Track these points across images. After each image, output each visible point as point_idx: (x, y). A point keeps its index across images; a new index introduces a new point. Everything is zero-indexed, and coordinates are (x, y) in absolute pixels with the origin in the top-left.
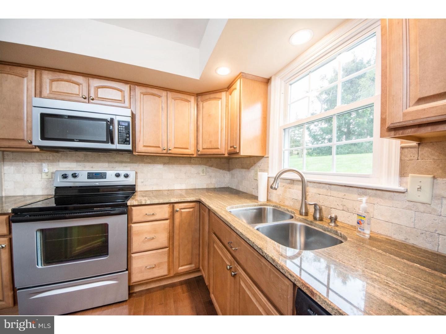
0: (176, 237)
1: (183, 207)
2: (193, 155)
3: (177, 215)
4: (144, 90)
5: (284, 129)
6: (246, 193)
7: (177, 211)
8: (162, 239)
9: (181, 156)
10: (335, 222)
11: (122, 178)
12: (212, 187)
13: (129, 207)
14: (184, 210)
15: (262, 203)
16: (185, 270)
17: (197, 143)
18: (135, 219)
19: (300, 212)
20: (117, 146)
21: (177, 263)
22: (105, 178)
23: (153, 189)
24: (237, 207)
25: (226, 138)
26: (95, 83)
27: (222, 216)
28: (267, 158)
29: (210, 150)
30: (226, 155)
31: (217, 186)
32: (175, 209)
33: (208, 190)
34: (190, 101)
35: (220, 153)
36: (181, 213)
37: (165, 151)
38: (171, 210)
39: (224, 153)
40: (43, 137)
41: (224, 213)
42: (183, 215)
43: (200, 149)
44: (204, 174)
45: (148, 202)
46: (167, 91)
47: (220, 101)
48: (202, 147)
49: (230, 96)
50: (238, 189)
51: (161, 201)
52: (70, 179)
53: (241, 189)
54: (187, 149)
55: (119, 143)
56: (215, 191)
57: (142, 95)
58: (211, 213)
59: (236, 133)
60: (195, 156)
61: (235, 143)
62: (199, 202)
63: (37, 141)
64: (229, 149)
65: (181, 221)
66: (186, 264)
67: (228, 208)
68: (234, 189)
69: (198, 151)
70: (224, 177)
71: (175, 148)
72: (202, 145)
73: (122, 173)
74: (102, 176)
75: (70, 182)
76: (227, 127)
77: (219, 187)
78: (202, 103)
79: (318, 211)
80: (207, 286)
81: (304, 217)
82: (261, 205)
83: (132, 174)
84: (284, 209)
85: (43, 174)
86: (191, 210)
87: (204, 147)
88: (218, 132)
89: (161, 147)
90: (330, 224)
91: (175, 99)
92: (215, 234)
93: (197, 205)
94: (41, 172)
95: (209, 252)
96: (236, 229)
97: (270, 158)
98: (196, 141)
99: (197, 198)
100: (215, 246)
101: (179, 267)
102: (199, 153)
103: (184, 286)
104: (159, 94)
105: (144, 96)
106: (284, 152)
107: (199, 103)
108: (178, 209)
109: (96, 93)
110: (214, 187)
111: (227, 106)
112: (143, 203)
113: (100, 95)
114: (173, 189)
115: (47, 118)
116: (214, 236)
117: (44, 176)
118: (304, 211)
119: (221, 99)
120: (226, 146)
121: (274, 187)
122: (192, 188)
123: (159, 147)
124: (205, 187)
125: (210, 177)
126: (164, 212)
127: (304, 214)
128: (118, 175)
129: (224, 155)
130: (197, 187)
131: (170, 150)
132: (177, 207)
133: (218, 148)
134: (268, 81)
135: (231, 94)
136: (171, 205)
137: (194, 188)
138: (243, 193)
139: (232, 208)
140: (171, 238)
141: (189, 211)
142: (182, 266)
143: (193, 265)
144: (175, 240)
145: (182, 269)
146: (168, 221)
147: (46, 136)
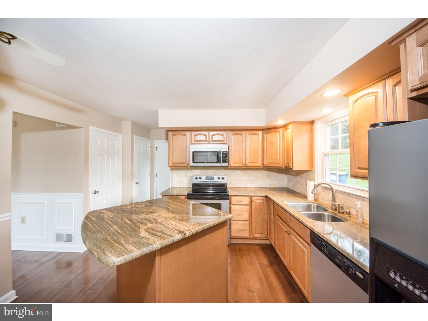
0: (253, 216)
1: (257, 199)
2: (260, 166)
3: (253, 203)
4: (233, 132)
5: (325, 155)
6: (300, 194)
7: (253, 201)
8: (246, 216)
9: (253, 167)
10: (349, 215)
11: (221, 180)
12: (273, 186)
13: (230, 196)
14: (258, 201)
15: (309, 201)
16: (259, 237)
17: (263, 159)
18: (232, 203)
19: (332, 208)
20: (222, 164)
21: (254, 232)
22: (213, 180)
23: (236, 187)
24: (292, 202)
25: (283, 157)
26: (212, 133)
27: (282, 205)
28: (314, 172)
29: (272, 164)
30: (284, 168)
31: (277, 186)
32: (252, 200)
33: (271, 189)
34: (258, 134)
35: (279, 166)
36: (256, 202)
37: (244, 165)
38: (250, 200)
39: (282, 166)
40: (193, 162)
41: (283, 204)
42: (257, 204)
43: (265, 163)
44: (268, 178)
45: (239, 195)
46: (245, 131)
47: (278, 134)
48: (267, 162)
49: (285, 132)
50: (294, 190)
51: (245, 195)
52: (199, 180)
53: (296, 190)
54: (257, 163)
55: (223, 163)
56: (276, 190)
57: (232, 136)
58: (275, 204)
59: (290, 156)
60: (262, 167)
61: (289, 162)
62: (267, 197)
63: (191, 164)
64: (286, 164)
65: (256, 207)
66: (259, 233)
67: (286, 202)
68: (291, 190)
69: (264, 164)
70: (282, 180)
71: (250, 163)
72: (267, 161)
73: (221, 177)
74: (212, 178)
75: (198, 181)
76: (284, 150)
77: (279, 187)
78: (266, 135)
79: (341, 208)
80: (273, 247)
81: (334, 211)
82: (308, 202)
83: (225, 177)
84: (324, 206)
85: (187, 177)
86: (261, 201)
87: (268, 162)
88: (277, 153)
89: (242, 162)
90: (346, 216)
91: (250, 135)
92: (278, 215)
93: (265, 199)
94: (187, 176)
95: (274, 227)
96: (289, 212)
97: (316, 172)
98: (262, 157)
99: (265, 194)
100: (278, 222)
101: (255, 234)
102: (265, 165)
103: (259, 247)
104: (241, 133)
105: (234, 136)
106: (325, 169)
107: (264, 135)
108: (254, 200)
109: (212, 138)
110: (275, 187)
111: (284, 136)
112: (236, 195)
113: (214, 139)
114: (247, 187)
115: (194, 153)
116: (277, 217)
117: (188, 178)
118: (334, 208)
119: (279, 132)
120: (283, 162)
121: (314, 192)
122: (259, 187)
123: (241, 163)
124: (268, 186)
125: (272, 180)
126: (247, 201)
127: (334, 209)
128: (219, 178)
129: (282, 167)
130: (263, 187)
131: (247, 164)
132: (254, 199)
133: (278, 163)
134: (312, 122)
135: (286, 130)
136: (250, 197)
137: (261, 187)
138: (298, 193)
139: (288, 202)
140: (251, 216)
141: (260, 202)
142: (257, 234)
143: (264, 235)
144: (253, 218)
145: (257, 236)
146: (248, 206)
147: (194, 161)
